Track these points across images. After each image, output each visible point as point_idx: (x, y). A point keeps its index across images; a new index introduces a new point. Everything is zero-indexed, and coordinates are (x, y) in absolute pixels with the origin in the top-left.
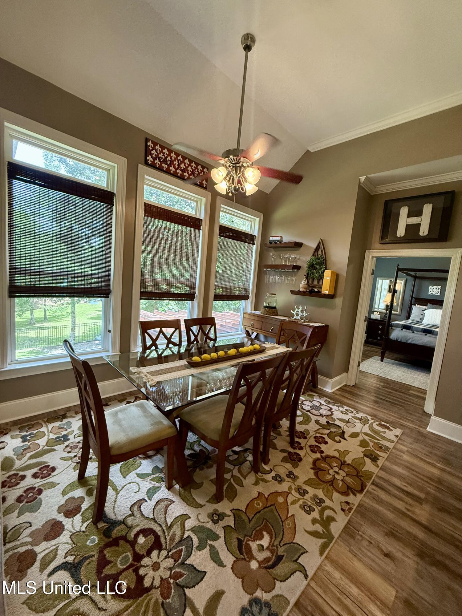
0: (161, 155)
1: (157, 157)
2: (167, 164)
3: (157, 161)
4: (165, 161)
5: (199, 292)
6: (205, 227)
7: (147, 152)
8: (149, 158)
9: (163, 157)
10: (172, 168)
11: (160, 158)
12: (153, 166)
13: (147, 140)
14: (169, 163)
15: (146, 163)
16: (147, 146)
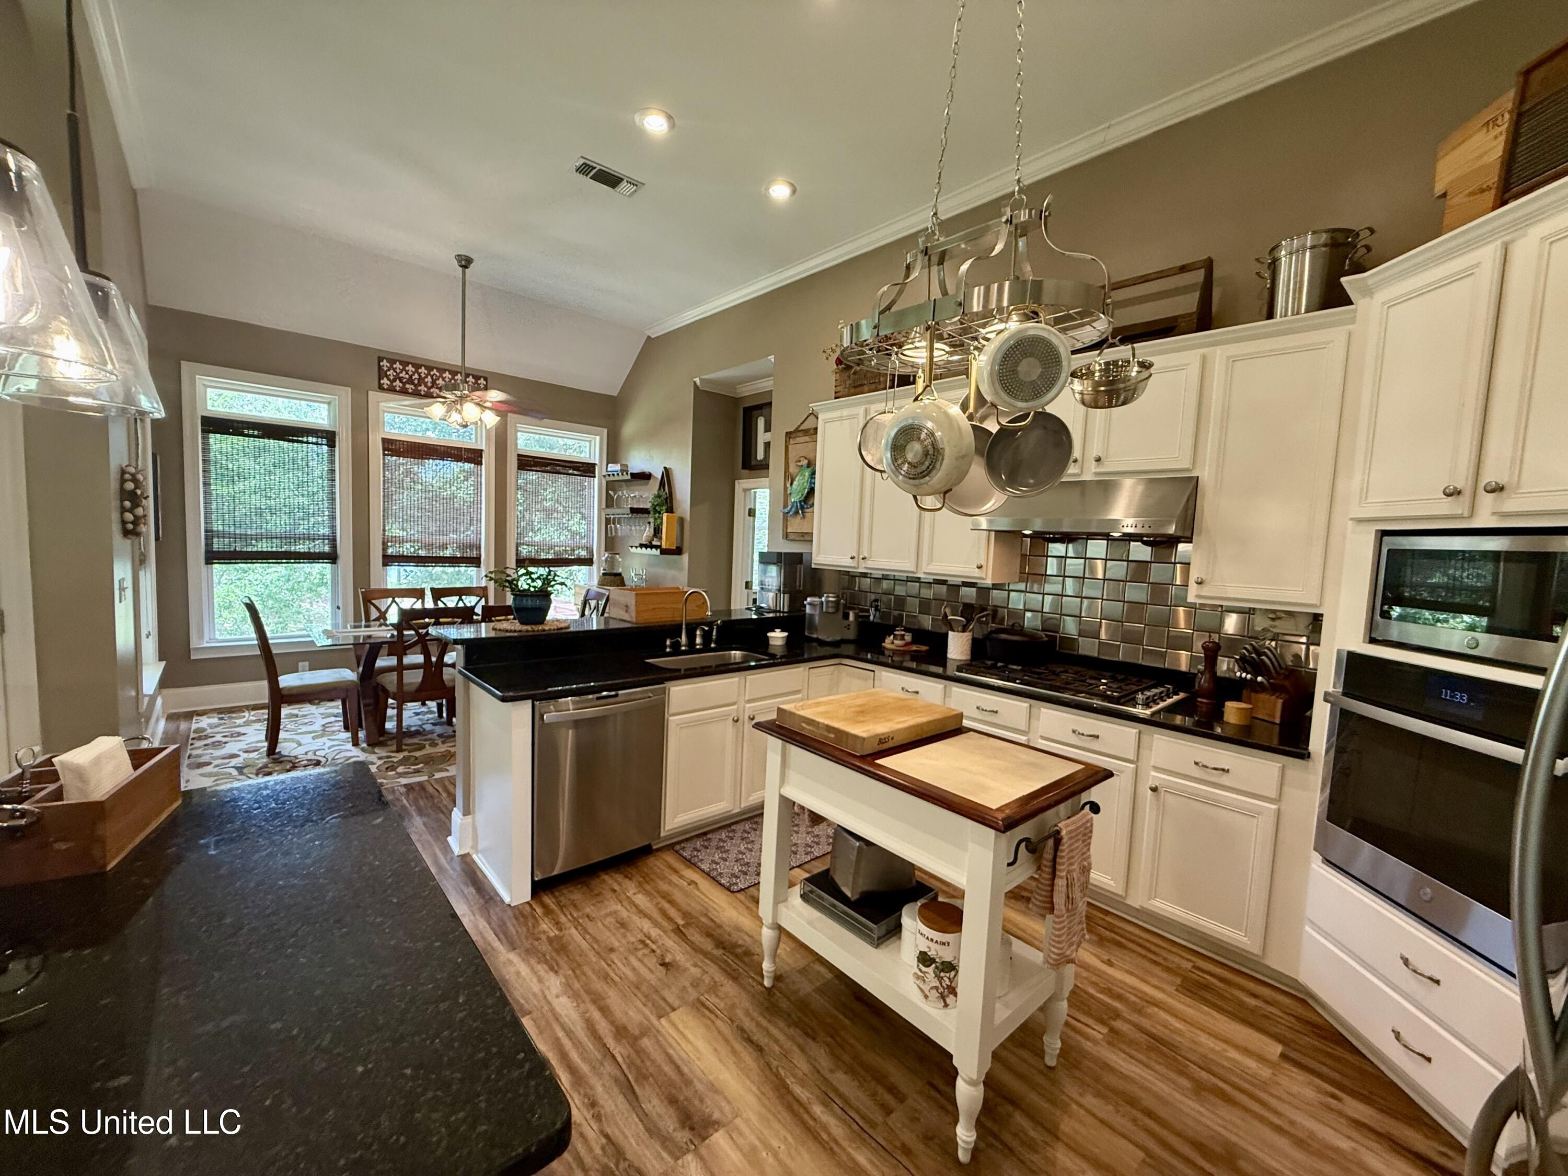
0: (403, 374)
1: (398, 378)
2: (413, 384)
3: (398, 383)
4: (410, 381)
5: (487, 555)
6: (489, 458)
7: (381, 374)
8: (385, 381)
9: (407, 376)
10: (422, 388)
11: (401, 379)
12: (392, 390)
13: (380, 359)
14: (416, 382)
15: (381, 388)
16: (380, 368)
